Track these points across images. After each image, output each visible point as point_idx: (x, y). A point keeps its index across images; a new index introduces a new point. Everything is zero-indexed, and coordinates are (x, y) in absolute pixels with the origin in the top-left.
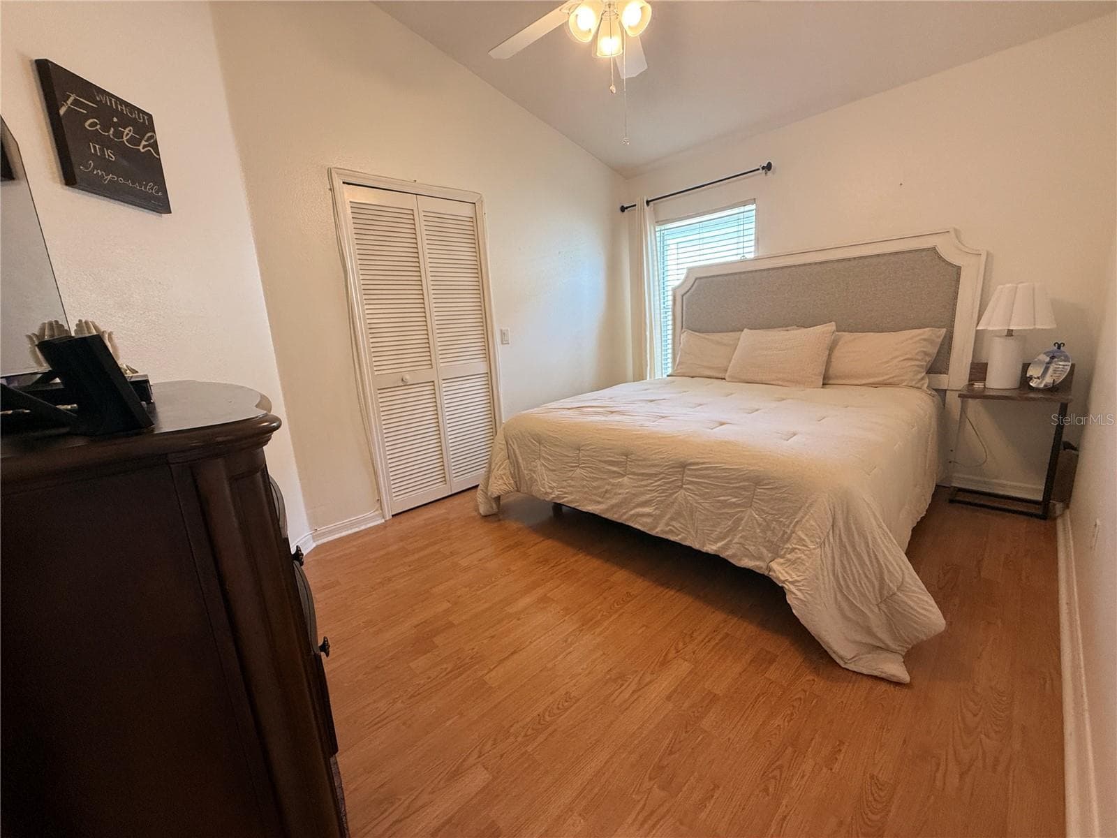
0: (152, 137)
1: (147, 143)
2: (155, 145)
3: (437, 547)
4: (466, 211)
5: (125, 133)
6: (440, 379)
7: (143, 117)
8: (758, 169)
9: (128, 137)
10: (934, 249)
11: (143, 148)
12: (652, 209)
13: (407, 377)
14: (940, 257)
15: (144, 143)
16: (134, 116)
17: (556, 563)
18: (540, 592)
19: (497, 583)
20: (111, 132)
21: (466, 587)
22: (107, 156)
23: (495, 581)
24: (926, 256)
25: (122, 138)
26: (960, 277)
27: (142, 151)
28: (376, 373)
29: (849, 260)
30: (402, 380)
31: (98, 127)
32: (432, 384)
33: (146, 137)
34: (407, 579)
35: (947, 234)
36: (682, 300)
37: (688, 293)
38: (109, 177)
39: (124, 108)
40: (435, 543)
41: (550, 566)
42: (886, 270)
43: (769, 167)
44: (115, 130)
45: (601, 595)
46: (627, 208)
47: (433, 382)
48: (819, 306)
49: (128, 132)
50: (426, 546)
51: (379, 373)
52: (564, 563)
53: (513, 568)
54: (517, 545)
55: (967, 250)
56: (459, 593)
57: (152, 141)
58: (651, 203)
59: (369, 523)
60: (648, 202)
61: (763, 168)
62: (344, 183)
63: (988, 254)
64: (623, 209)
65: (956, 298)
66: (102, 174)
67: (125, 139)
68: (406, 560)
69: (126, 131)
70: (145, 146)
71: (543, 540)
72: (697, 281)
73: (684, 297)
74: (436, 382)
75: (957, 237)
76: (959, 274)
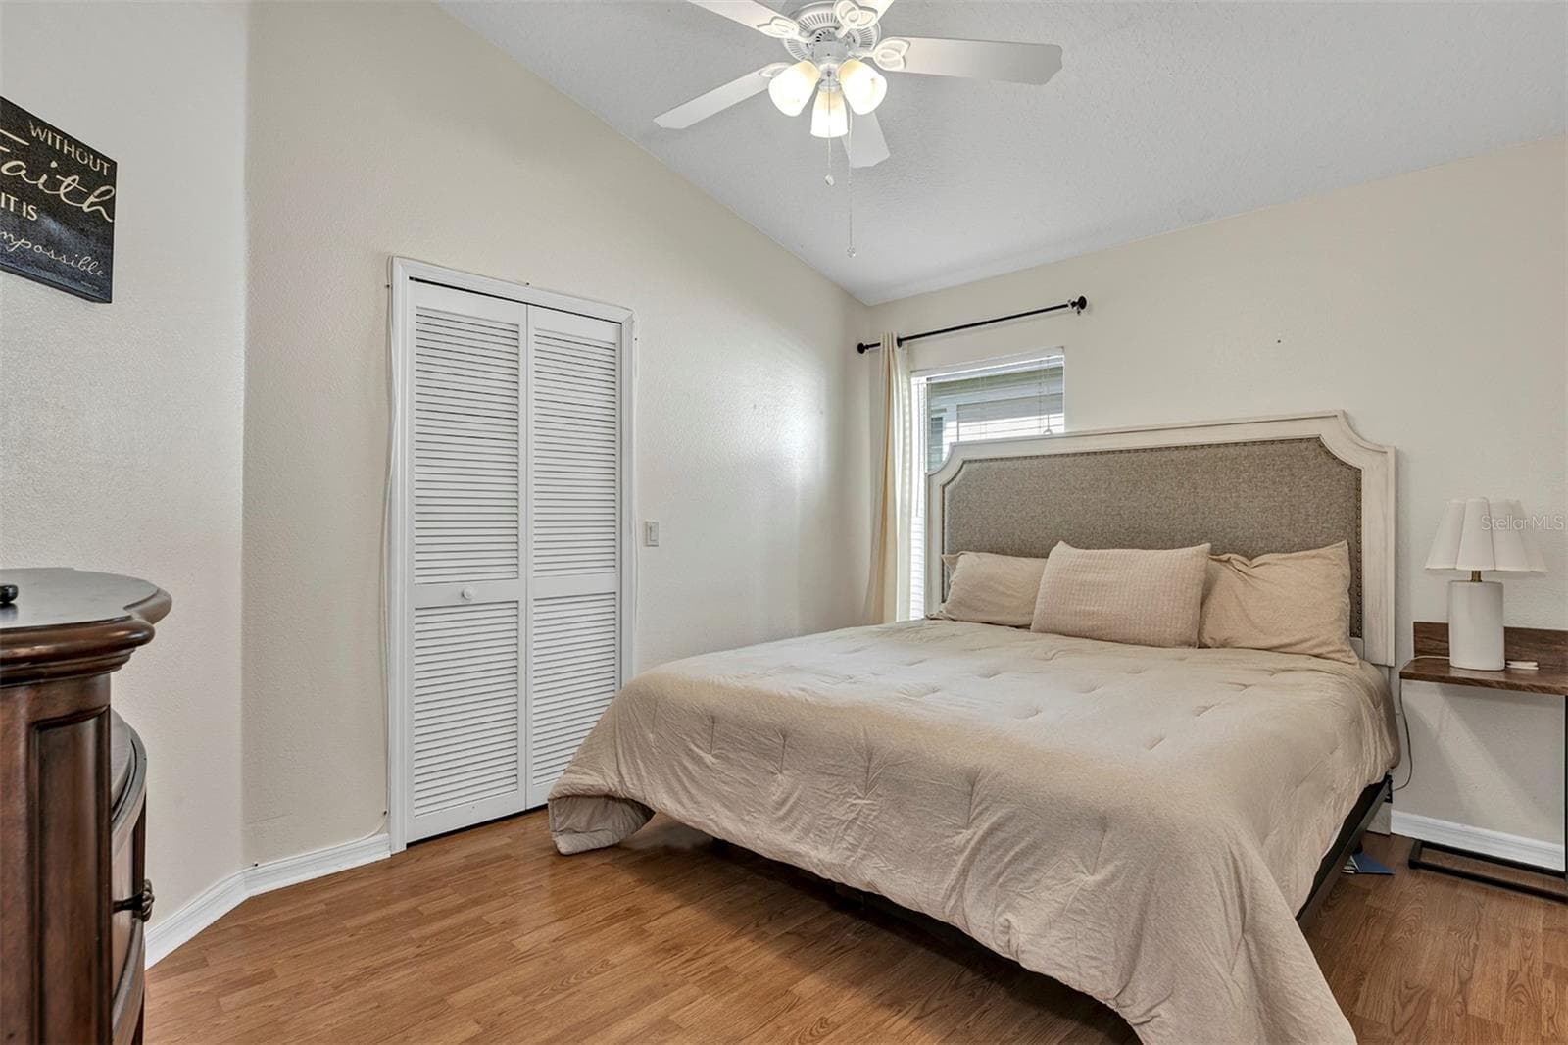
0: (109, 192)
1: (97, 200)
2: (110, 204)
3: (476, 911)
4: (608, 333)
5: (65, 184)
6: (531, 598)
7: (102, 164)
8: (1066, 306)
9: (67, 190)
10: (1318, 439)
11: (89, 207)
12: (906, 352)
13: (471, 591)
14: (1328, 452)
15: (92, 199)
16: (86, 162)
17: (697, 953)
18: (656, 1009)
19: (580, 987)
20: (42, 181)
21: (517, 994)
22: (24, 214)
23: (575, 985)
24: (1307, 449)
25: (58, 190)
26: (1360, 484)
27: (86, 210)
28: (417, 580)
29: (1194, 447)
30: (463, 595)
31: (24, 171)
32: (515, 605)
33: (98, 192)
34: (410, 971)
35: (1333, 420)
36: (943, 492)
37: (953, 483)
38: (19, 243)
39: (73, 150)
40: (476, 902)
41: (683, 959)
42: (1249, 466)
43: (1082, 303)
44: (49, 177)
45: (770, 1021)
46: (868, 347)
47: (517, 602)
48: (1154, 516)
49: (70, 183)
50: (460, 908)
51: (423, 580)
52: (712, 952)
53: (614, 959)
54: (631, 912)
55: (1366, 445)
56: (501, 1005)
57: (107, 197)
58: (904, 343)
59: (360, 858)
60: (900, 341)
61: (1074, 304)
62: (411, 279)
63: (1397, 454)
64: (861, 348)
65: (1359, 517)
66: (10, 238)
67: (62, 191)
68: (415, 934)
69: (68, 181)
70: (92, 204)
71: (679, 907)
72: (965, 466)
73: (946, 489)
74: (522, 606)
75: (1350, 426)
76: (1359, 480)
